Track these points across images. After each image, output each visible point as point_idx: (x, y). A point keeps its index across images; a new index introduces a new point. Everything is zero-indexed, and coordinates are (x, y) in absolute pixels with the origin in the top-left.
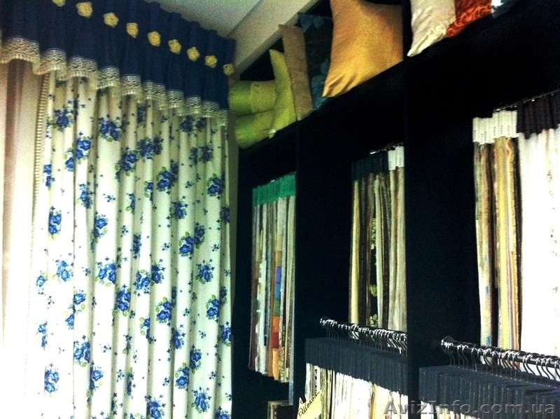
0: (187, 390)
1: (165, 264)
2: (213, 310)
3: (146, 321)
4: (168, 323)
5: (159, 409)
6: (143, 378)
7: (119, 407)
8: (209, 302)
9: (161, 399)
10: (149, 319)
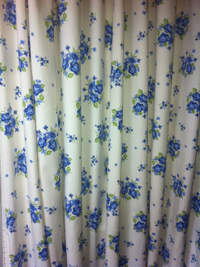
0: (163, 176)
1: (141, 55)
2: (193, 103)
3: (118, 112)
4: (143, 115)
5: (135, 189)
6: (116, 165)
7: (94, 188)
8: (190, 96)
9: (137, 182)
10: (122, 111)
